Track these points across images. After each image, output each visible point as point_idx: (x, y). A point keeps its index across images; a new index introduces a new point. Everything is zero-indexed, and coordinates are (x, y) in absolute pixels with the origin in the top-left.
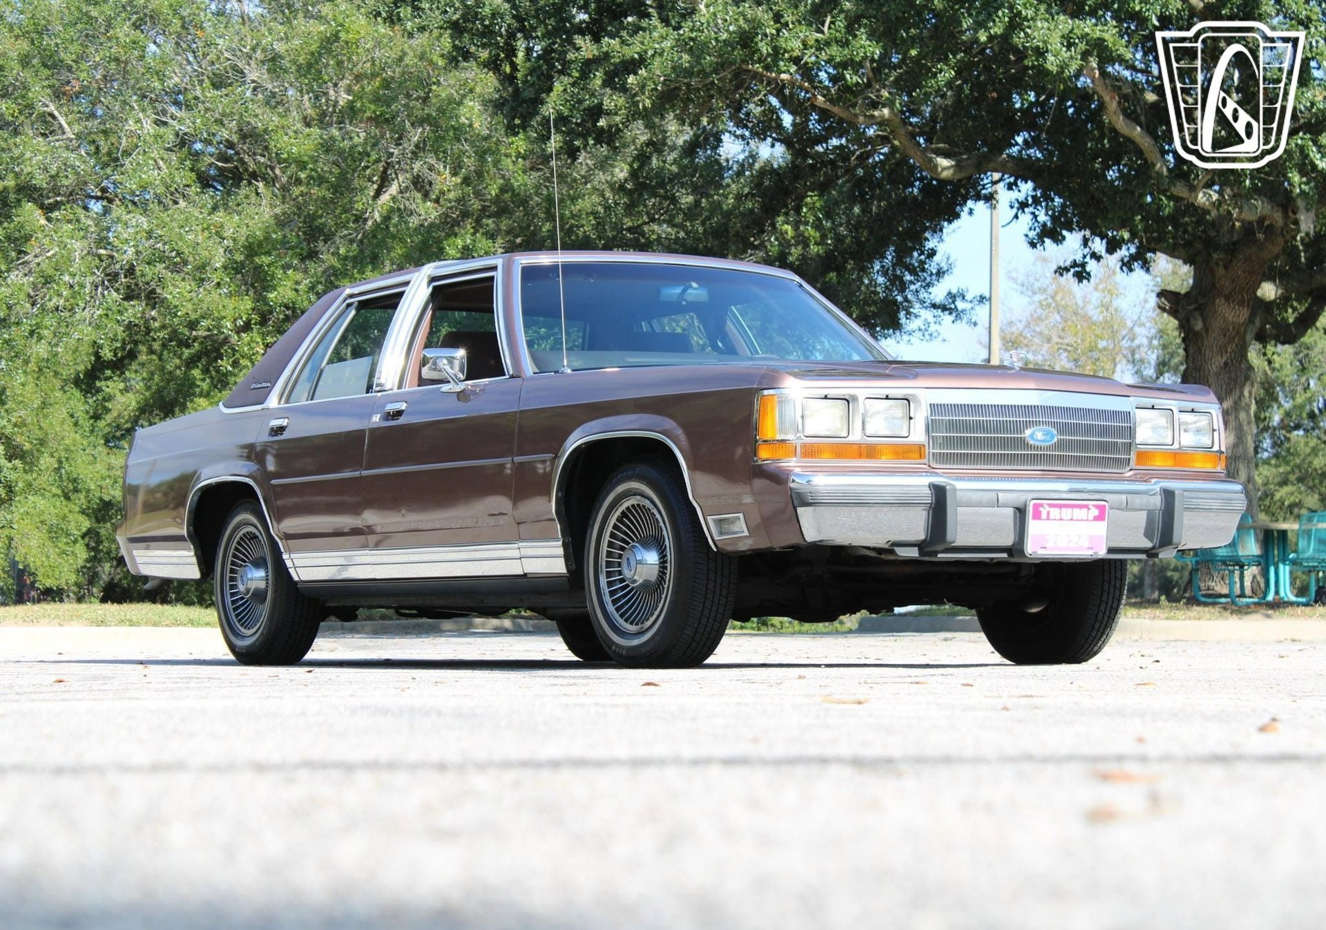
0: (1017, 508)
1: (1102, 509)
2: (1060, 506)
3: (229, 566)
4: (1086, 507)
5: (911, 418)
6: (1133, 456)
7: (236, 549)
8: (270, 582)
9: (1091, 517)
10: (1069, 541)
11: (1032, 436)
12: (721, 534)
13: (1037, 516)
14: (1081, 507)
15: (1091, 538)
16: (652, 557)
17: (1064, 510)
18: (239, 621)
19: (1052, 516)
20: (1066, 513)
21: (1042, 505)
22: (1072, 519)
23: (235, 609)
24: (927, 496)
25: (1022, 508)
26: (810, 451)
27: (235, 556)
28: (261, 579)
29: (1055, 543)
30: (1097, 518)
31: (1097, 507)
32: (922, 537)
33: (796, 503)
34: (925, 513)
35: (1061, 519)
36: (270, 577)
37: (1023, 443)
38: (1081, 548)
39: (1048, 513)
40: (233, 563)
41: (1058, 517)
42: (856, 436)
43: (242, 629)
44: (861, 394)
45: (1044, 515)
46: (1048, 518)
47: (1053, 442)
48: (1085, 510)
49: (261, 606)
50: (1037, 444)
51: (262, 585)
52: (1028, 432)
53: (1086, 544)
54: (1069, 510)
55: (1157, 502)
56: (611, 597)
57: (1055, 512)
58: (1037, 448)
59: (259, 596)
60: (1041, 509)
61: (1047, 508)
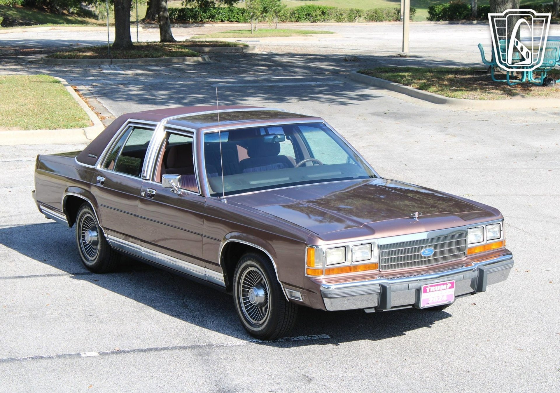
0: (417, 289)
1: (452, 284)
2: (435, 286)
3: (81, 231)
4: (446, 284)
5: (372, 251)
6: (466, 252)
7: (83, 224)
8: (99, 236)
9: (448, 287)
10: (438, 299)
11: (423, 253)
12: (291, 296)
13: (425, 291)
14: (443, 284)
15: (448, 296)
16: (261, 293)
17: (436, 287)
18: (88, 254)
19: (431, 290)
20: (437, 288)
21: (427, 287)
22: (440, 290)
23: (86, 249)
24: (378, 289)
25: (419, 289)
26: (329, 271)
27: (83, 227)
28: (95, 236)
29: (433, 301)
30: (450, 288)
31: (450, 283)
32: (376, 305)
33: (323, 296)
34: (377, 297)
35: (435, 291)
36: (99, 235)
37: (420, 256)
38: (443, 301)
39: (430, 289)
40: (83, 230)
41: (434, 290)
42: (348, 263)
43: (89, 257)
44: (351, 245)
45: (428, 291)
46: (430, 291)
47: (432, 254)
48: (446, 285)
49: (96, 247)
50: (425, 256)
51: (96, 239)
52: (422, 251)
53: (445, 298)
54: (439, 287)
55: (476, 274)
56: (245, 305)
57: (433, 289)
58: (426, 257)
59: (95, 243)
60: (427, 288)
61: (429, 288)
